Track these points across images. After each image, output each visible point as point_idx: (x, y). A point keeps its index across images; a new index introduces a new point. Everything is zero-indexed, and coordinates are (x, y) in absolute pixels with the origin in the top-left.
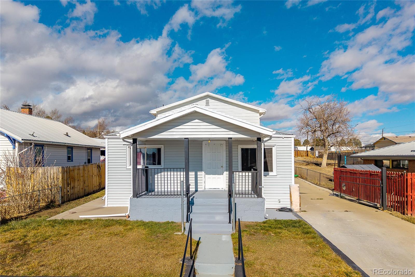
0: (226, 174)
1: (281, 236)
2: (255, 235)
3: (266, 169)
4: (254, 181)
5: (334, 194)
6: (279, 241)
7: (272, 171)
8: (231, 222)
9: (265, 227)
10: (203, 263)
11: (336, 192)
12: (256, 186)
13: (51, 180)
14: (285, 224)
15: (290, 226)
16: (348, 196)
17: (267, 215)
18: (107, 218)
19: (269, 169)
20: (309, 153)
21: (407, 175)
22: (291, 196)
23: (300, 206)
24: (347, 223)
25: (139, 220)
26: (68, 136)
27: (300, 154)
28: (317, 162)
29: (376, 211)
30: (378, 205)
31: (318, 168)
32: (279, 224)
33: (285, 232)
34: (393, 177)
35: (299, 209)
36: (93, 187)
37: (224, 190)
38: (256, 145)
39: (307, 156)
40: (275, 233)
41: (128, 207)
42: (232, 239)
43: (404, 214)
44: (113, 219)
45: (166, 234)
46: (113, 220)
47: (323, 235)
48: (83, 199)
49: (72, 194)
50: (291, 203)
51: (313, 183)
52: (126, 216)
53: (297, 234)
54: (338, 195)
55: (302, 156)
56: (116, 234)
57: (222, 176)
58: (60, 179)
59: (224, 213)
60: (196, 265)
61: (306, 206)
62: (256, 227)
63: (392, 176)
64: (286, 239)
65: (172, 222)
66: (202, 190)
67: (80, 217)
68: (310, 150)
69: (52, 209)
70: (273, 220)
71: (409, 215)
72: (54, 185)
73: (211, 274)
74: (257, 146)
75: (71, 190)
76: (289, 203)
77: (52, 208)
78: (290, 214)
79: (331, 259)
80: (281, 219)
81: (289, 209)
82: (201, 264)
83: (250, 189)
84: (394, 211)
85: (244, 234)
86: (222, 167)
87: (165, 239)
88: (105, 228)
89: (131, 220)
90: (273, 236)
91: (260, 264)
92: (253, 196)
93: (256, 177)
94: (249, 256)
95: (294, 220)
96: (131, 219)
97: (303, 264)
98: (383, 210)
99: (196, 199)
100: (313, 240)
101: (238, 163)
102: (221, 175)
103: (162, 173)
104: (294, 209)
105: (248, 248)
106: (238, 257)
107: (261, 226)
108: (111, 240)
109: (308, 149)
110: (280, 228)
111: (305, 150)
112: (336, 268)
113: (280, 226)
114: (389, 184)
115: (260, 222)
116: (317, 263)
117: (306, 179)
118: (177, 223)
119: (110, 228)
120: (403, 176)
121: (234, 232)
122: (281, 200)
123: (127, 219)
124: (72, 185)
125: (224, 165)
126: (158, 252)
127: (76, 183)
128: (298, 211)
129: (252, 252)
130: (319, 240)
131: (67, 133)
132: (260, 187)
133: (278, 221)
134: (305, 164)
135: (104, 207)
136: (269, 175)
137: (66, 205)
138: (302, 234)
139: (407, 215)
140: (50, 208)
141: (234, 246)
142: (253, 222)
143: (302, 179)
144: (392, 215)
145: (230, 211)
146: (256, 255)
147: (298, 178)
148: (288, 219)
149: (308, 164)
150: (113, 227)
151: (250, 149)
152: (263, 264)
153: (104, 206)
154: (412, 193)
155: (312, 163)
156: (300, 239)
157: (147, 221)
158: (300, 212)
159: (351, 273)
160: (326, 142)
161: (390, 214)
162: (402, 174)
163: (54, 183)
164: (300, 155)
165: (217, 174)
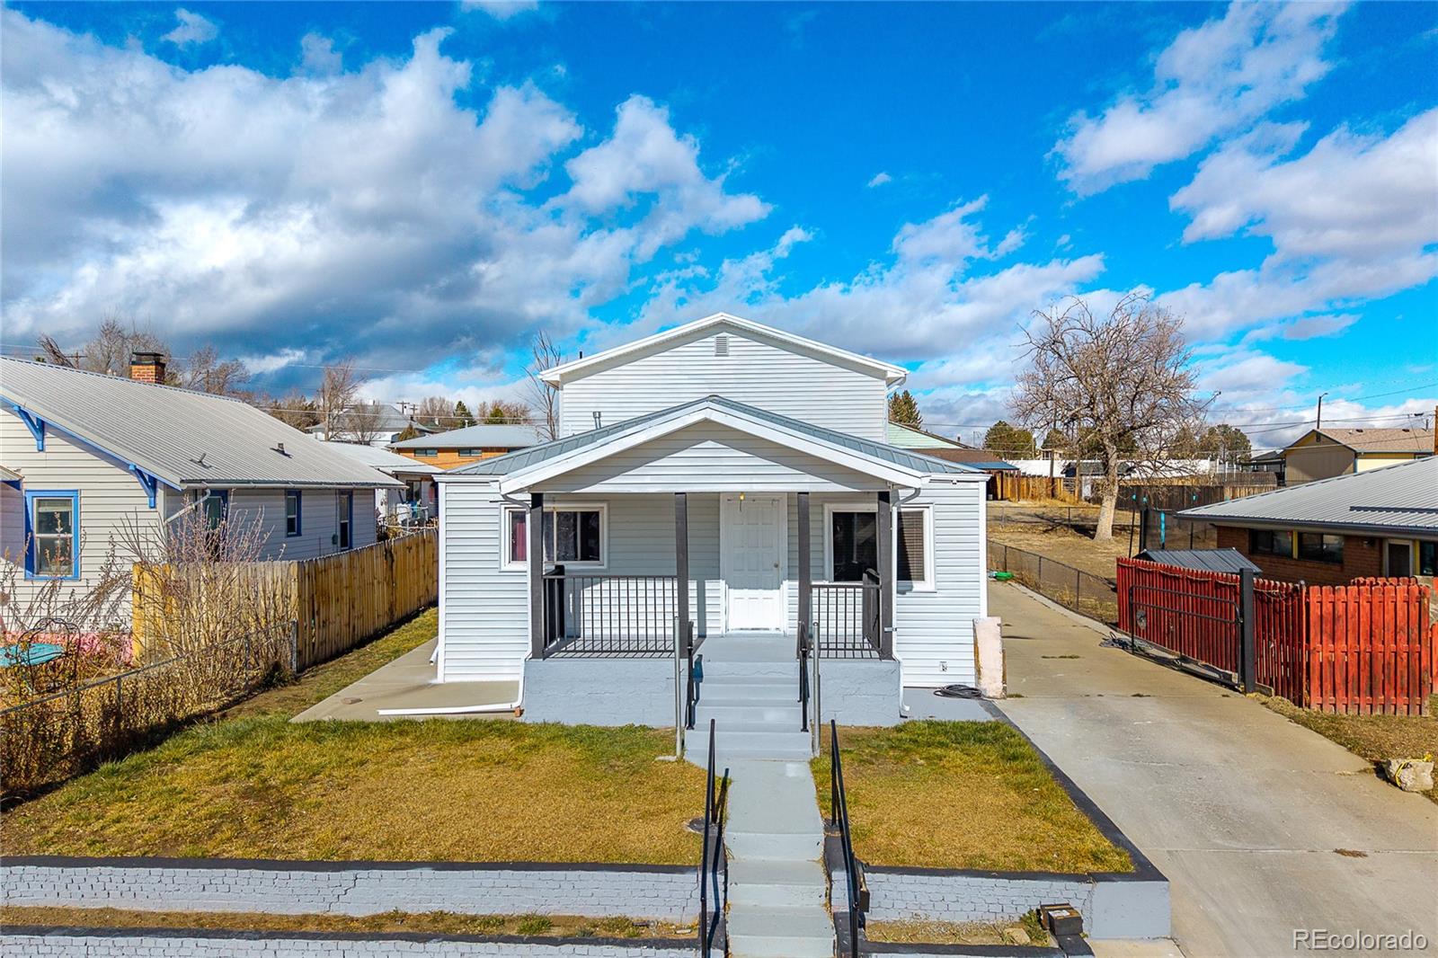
0: (790, 588)
1: (943, 767)
2: (873, 764)
3: (905, 574)
4: (869, 608)
5: (1114, 640)
6: (936, 780)
7: (922, 578)
8: (809, 727)
9: (900, 740)
10: (745, 832)
11: (1122, 633)
12: (877, 625)
13: (265, 603)
14: (954, 734)
15: (969, 739)
16: (1156, 647)
17: (907, 708)
18: (461, 717)
19: (913, 571)
20: (1060, 486)
21: (1308, 593)
22: (976, 653)
23: (1004, 681)
24: (1133, 731)
25: (551, 722)
26: (283, 453)
27: (1028, 488)
28: (1083, 519)
29: (1224, 696)
30: (1235, 678)
31: (1085, 542)
32: (938, 733)
33: (954, 756)
34: (1274, 596)
35: (1001, 690)
36: (374, 618)
37: (782, 632)
38: (874, 502)
39: (1053, 495)
40: (926, 758)
41: (518, 682)
42: (813, 772)
43: (1300, 706)
44: (476, 720)
45: (634, 759)
46: (475, 722)
47: (1056, 764)
48: (353, 657)
49: (322, 644)
50: (978, 671)
51: (1057, 603)
52: (514, 711)
53: (987, 762)
54: (1127, 645)
55: (1033, 497)
56: (498, 763)
57: (776, 592)
58: (294, 598)
59: (786, 704)
60: (729, 836)
61: (1024, 680)
62: (875, 742)
63: (1270, 594)
64: (956, 773)
65: (643, 728)
66: (718, 632)
67: (382, 712)
68: (1064, 475)
69: (279, 690)
70: (923, 722)
71: (1315, 708)
72: (275, 617)
73: (766, 859)
74: (877, 505)
75: (321, 631)
76: (973, 671)
77: (280, 687)
78: (974, 703)
79: (1065, 823)
80: (947, 719)
81: (973, 689)
82: (739, 834)
83: (859, 631)
84: (1276, 694)
85: (845, 760)
86: (776, 566)
87: (634, 772)
88: (461, 744)
89: (528, 722)
90: (922, 765)
91: (887, 834)
92: (866, 654)
93: (875, 597)
94: (858, 815)
95: (983, 724)
96: (527, 718)
97: (993, 834)
98: (1245, 692)
99: (709, 663)
100: (1026, 777)
101: (823, 555)
102: (774, 591)
103: (603, 584)
104: (985, 690)
105: (856, 794)
106: (831, 817)
107: (889, 739)
108: (490, 777)
109: (1057, 473)
110: (942, 745)
111: (1046, 473)
112: (1073, 842)
113: (943, 739)
114: (1263, 617)
115: (888, 728)
116: (1029, 832)
117: (1036, 588)
118: (657, 730)
119: (477, 744)
120: (1298, 595)
121: (817, 755)
122: (949, 664)
123: (515, 719)
124: (322, 617)
125: (784, 563)
126: (626, 808)
127: (333, 610)
128: (998, 695)
129: (867, 806)
130: (1043, 776)
131: (279, 444)
132: (886, 629)
133: (938, 724)
134: (1041, 528)
135: (435, 685)
136: (914, 590)
137: (313, 676)
138: (1000, 760)
139: (1309, 708)
140: (274, 686)
141: (818, 791)
142: (867, 728)
143: (1023, 588)
144: (1268, 707)
145: (804, 697)
146: (876, 814)
147: (1013, 584)
148: (964, 720)
149: (1051, 530)
150: (481, 741)
151: (859, 514)
152: (894, 835)
153: (434, 681)
154: (1321, 643)
155: (1067, 526)
156: (994, 773)
157: (573, 725)
158: (1004, 698)
159: (1105, 852)
160: (1109, 456)
161: (1263, 704)
162: (1295, 589)
163: (276, 610)
164: (1028, 494)
165: (761, 588)
